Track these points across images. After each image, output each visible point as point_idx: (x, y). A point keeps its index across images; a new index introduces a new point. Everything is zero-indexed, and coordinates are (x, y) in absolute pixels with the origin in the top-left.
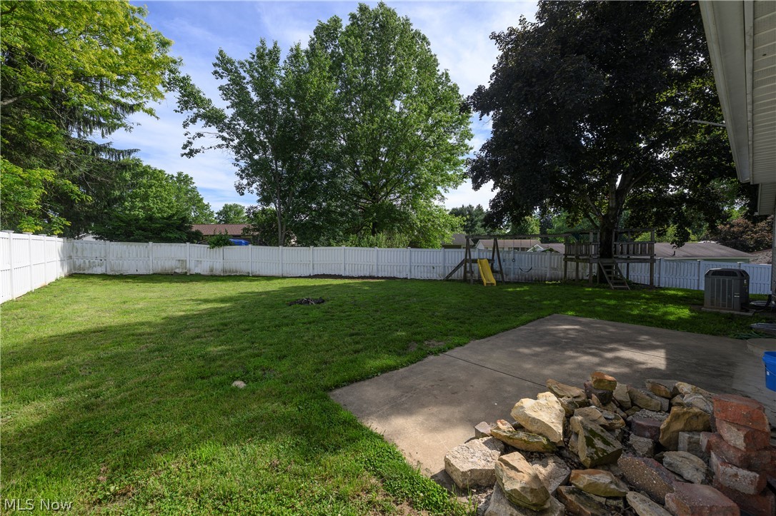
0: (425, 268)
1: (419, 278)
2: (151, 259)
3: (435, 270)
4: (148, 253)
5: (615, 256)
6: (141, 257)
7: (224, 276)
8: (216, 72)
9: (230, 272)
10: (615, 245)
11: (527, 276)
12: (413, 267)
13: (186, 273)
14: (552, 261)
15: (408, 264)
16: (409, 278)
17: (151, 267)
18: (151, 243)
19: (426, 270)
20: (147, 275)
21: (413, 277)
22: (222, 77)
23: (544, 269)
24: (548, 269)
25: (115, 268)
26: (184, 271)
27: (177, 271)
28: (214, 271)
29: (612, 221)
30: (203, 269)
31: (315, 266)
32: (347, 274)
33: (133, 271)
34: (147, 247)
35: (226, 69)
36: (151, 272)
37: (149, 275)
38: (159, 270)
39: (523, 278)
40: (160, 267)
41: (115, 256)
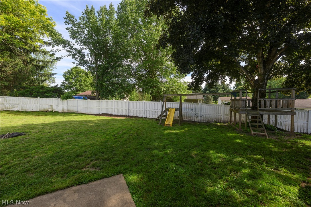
0: (152, 112)
1: (149, 117)
2: (39, 104)
3: (157, 113)
4: (38, 102)
5: (259, 109)
6: (34, 104)
7: (68, 113)
8: (66, 22)
9: (70, 111)
10: (260, 101)
11: (209, 119)
12: (146, 111)
13: (53, 111)
14: (226, 110)
15: (143, 109)
16: (143, 117)
17: (39, 108)
18: (38, 98)
19: (152, 113)
20: (37, 111)
21: (146, 117)
22: (69, 24)
23: (220, 115)
24: (223, 115)
25: (23, 108)
26: (52, 110)
27: (49, 110)
28: (64, 110)
29: (261, 84)
30: (59, 109)
31: (102, 109)
32: (115, 114)
33: (31, 110)
34: (37, 99)
35: (71, 20)
36: (39, 110)
37: (38, 111)
38: (42, 109)
39: (207, 120)
40: (42, 108)
41: (23, 103)
